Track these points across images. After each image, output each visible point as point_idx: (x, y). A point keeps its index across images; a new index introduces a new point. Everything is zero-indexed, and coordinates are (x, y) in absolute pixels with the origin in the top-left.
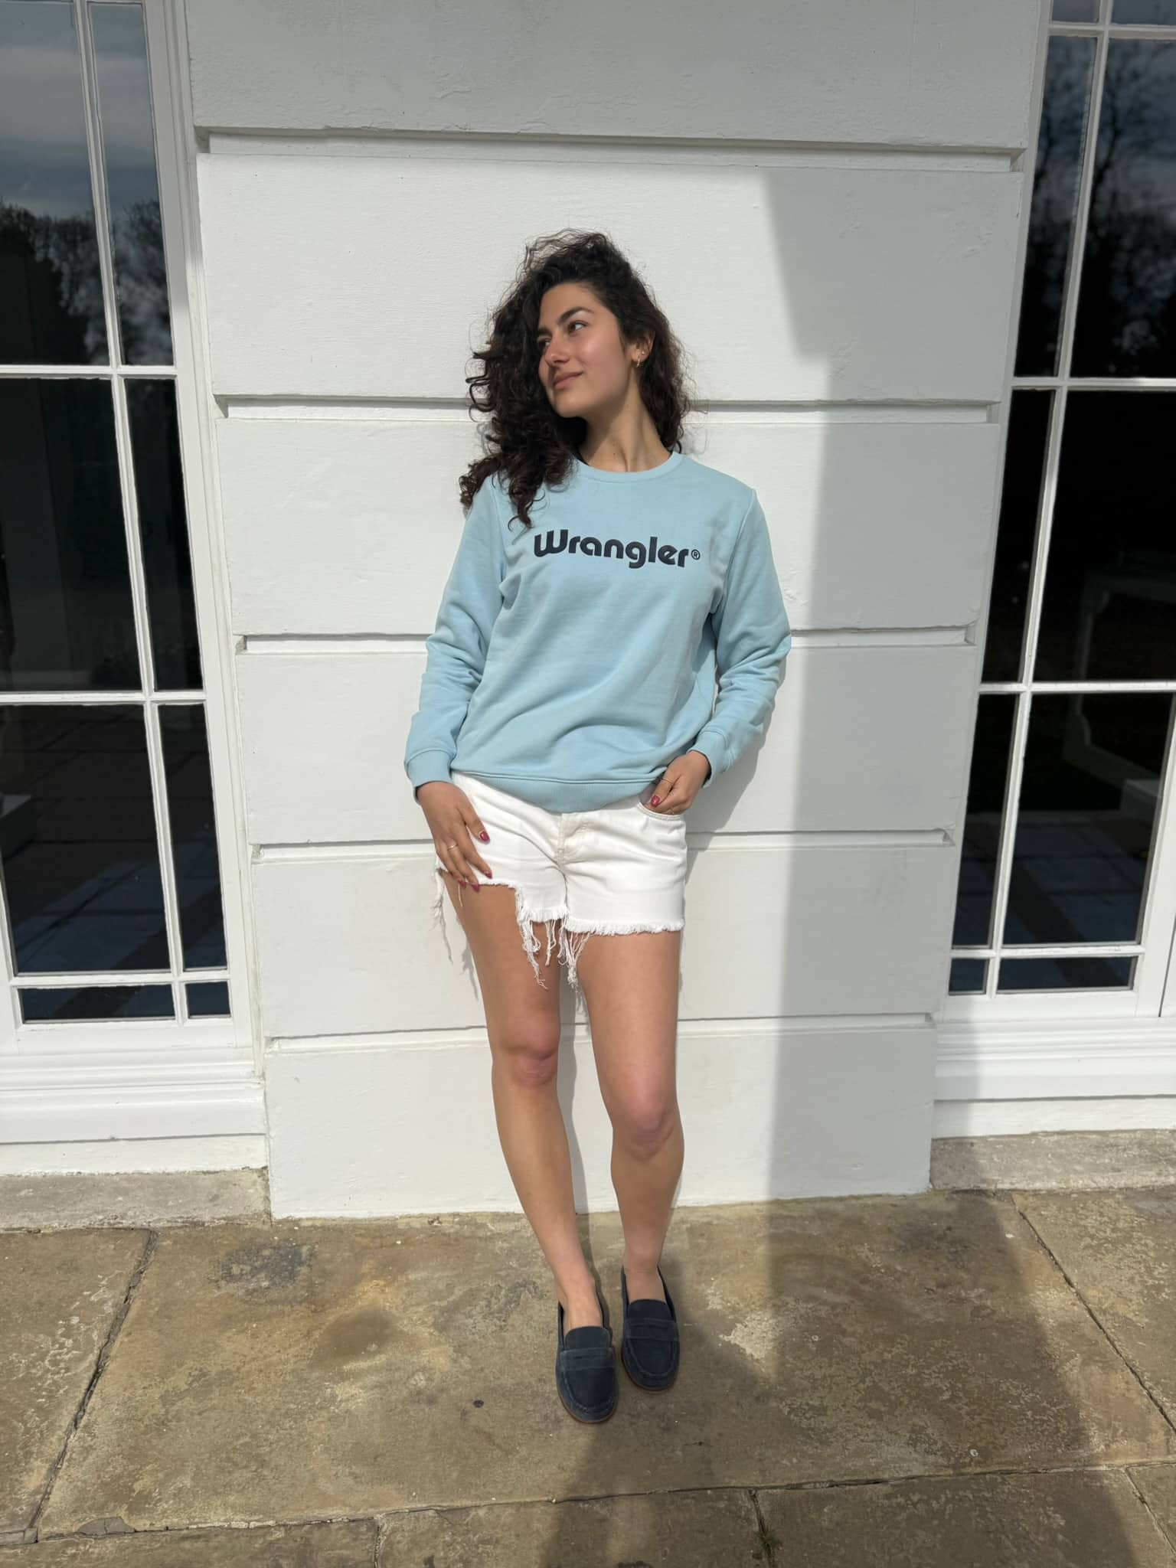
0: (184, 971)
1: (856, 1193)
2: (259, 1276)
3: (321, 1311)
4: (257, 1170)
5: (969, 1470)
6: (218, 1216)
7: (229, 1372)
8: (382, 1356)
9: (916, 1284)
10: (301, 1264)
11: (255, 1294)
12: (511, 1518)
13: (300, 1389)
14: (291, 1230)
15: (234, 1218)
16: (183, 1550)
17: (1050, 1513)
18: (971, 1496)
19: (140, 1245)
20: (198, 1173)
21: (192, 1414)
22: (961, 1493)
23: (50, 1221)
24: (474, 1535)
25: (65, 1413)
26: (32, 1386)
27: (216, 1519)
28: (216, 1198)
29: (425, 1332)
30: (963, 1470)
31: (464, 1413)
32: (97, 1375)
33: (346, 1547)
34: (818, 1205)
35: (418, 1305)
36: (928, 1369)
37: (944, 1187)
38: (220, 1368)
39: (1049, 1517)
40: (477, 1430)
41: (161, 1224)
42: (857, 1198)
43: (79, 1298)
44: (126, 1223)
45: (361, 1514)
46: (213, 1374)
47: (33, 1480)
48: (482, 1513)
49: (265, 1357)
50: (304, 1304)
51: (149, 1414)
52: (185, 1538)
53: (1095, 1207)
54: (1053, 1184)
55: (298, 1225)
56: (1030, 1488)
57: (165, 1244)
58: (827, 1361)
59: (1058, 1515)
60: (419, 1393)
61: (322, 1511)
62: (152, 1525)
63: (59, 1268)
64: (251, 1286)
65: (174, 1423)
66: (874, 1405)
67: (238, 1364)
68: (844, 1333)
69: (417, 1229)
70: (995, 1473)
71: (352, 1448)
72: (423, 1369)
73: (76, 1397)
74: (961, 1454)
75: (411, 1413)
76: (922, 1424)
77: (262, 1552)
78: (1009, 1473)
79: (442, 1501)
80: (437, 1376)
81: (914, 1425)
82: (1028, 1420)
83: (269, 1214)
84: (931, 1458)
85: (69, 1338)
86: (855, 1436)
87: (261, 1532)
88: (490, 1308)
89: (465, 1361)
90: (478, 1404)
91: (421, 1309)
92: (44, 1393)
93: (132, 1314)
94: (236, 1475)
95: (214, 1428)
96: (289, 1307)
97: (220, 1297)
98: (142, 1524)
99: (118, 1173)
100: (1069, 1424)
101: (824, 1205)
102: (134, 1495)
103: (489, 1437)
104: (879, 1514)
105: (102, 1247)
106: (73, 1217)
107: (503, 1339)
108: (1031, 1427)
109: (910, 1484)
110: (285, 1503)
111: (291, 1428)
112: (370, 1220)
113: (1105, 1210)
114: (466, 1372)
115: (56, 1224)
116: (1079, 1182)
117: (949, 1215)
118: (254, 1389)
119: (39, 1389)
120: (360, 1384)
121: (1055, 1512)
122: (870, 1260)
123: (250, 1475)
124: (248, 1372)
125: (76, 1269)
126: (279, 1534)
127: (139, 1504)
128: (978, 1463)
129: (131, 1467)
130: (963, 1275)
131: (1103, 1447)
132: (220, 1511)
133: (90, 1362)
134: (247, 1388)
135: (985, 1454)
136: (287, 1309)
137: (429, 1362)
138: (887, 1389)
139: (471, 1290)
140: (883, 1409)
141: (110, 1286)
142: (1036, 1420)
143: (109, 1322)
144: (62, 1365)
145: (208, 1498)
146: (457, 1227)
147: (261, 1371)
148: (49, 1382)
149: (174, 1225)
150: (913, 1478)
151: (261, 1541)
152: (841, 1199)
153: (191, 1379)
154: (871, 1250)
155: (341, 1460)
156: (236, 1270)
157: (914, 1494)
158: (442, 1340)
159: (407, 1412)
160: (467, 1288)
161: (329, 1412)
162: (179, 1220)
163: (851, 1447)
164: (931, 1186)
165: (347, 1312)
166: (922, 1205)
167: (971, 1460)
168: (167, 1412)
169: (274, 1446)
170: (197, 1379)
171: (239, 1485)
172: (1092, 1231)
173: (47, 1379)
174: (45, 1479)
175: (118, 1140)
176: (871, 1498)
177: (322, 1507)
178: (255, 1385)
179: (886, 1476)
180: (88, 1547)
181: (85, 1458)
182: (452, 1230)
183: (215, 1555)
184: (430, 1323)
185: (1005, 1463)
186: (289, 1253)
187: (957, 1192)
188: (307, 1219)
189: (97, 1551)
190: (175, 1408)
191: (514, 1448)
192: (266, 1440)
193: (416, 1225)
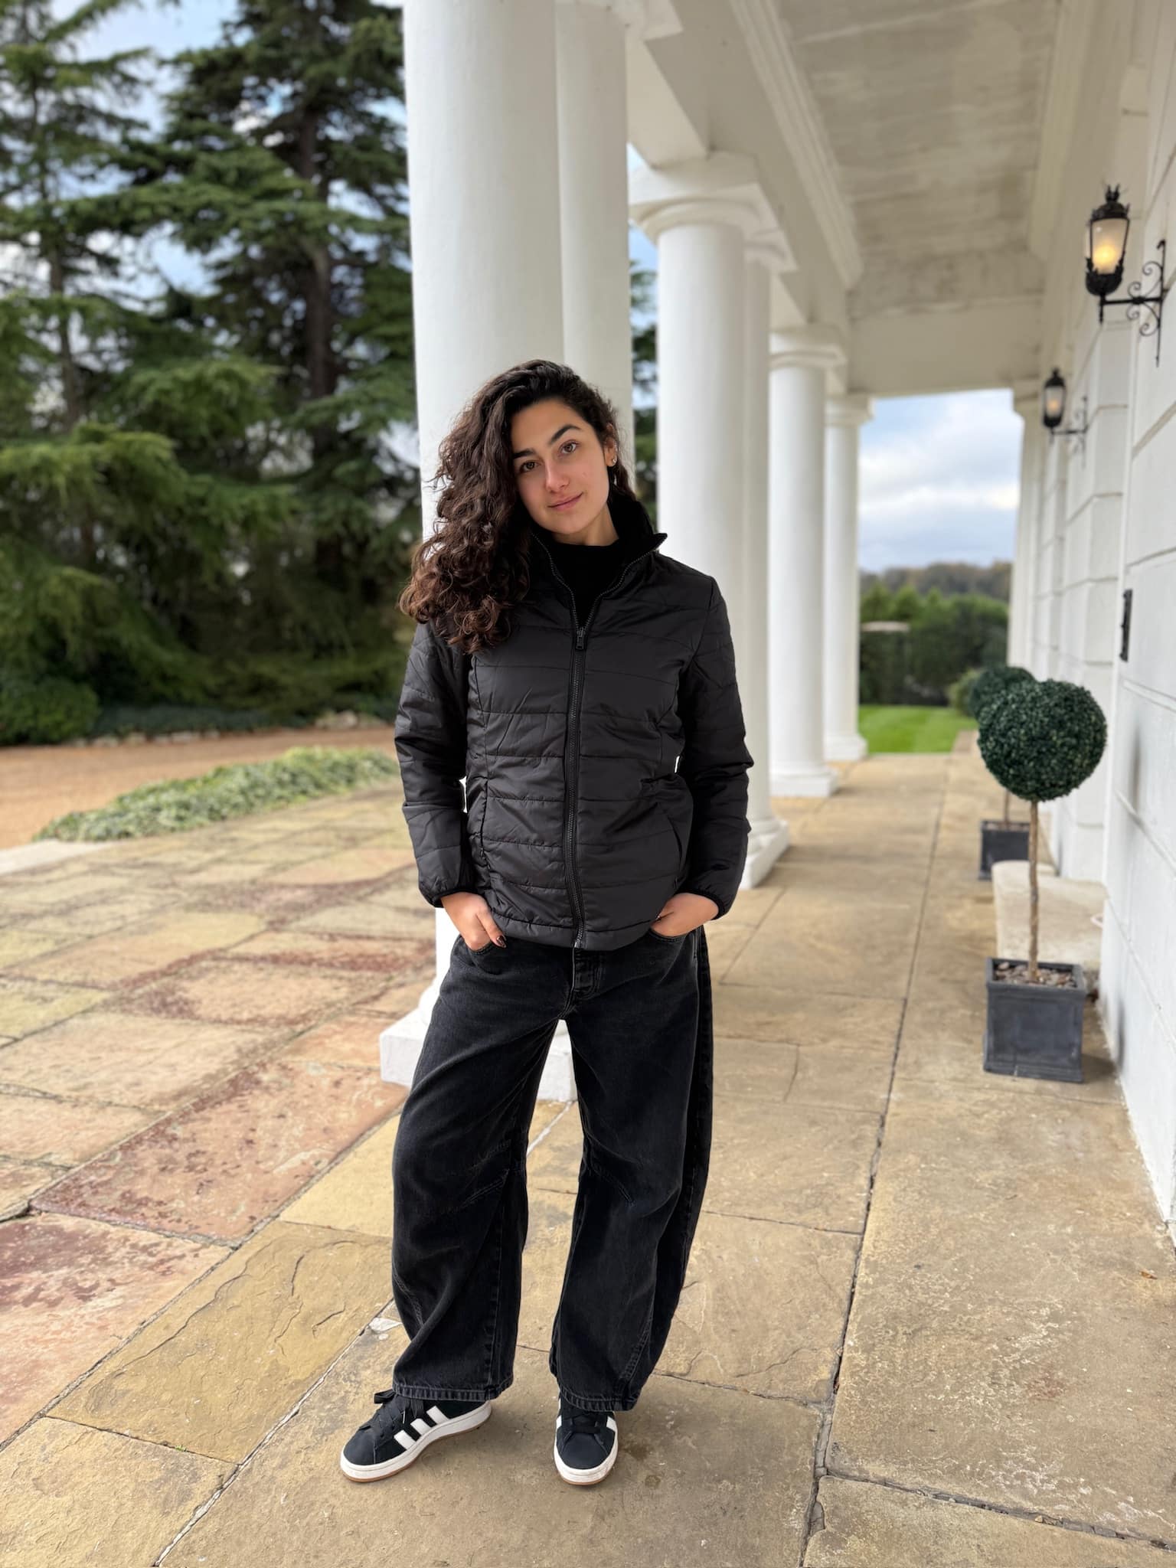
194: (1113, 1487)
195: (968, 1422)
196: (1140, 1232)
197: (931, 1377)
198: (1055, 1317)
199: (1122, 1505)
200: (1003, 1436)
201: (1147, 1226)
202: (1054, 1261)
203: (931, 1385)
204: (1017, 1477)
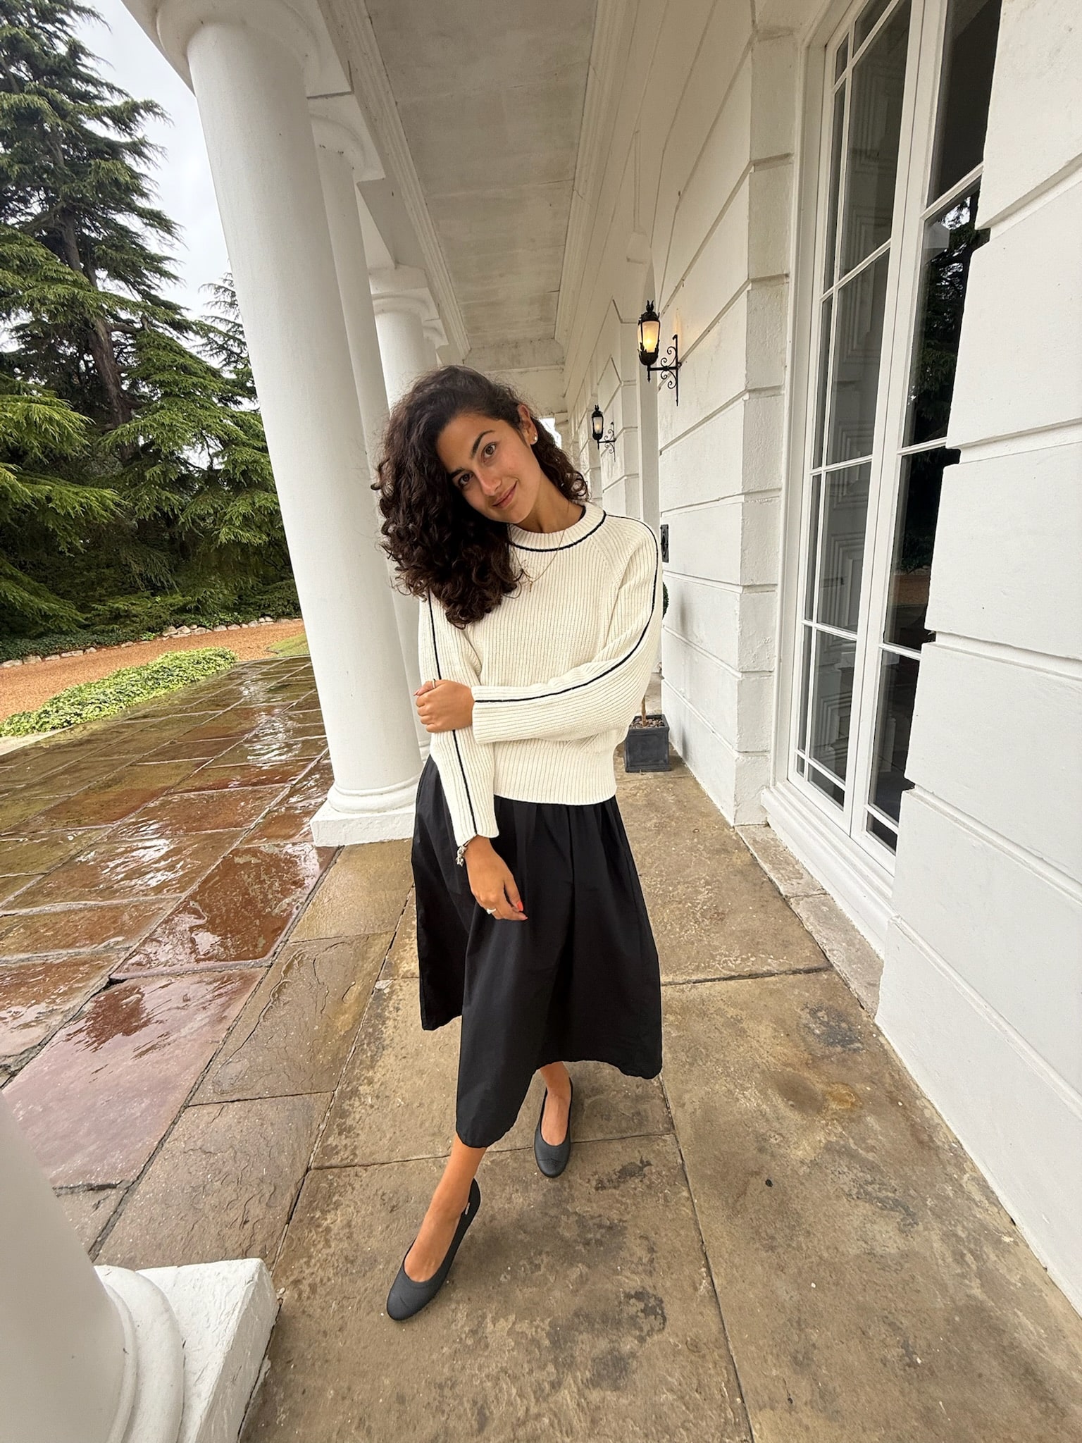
2: (822, 1027)
3: (809, 1067)
6: (858, 991)
8: (788, 1111)
10: (844, 1046)
11: (806, 1028)
12: (685, 1215)
13: (745, 1070)
15: (863, 1001)
19: (818, 965)
21: (715, 1025)
23: (812, 925)
24: (669, 1190)
25: (701, 976)
26: (710, 959)
29: (820, 1137)
31: (758, 1173)
32: (723, 979)
33: (656, 1118)
35: (844, 1127)
38: (747, 1028)
40: (746, 1183)
41: (838, 969)
43: (768, 955)
44: (829, 954)
45: (676, 1122)
46: (742, 1026)
48: (685, 1194)
49: (761, 1046)
50: (810, 1056)
51: (708, 1007)
55: (878, 1036)
57: (825, 976)
60: (765, 1140)
61: (672, 1101)
64: (812, 1025)
65: (707, 1019)
67: (752, 1035)
69: (923, 1114)
71: (713, 1107)
72: (787, 1141)
73: (709, 977)
75: (748, 1138)
79: (689, 1167)
80: (782, 1151)
83: (875, 1016)
85: (741, 961)
88: (866, 1185)
89: (803, 1170)
90: (769, 1183)
91: (840, 1130)
92: (707, 965)
93: (767, 979)
94: (683, 1053)
95: (709, 1037)
97: (796, 1013)
103: (742, 1193)
105: (806, 950)
106: (820, 932)
107: (838, 1198)
110: (671, 1080)
111: (717, 1072)
112: (911, 1079)
114: (796, 1172)
115: (811, 928)
119: (709, 962)
120: (761, 1102)
124: (748, 1041)
125: (786, 947)
133: (731, 974)
134: (738, 1044)
136: (802, 1048)
137: (795, 1144)
139: (879, 1166)
141: (781, 964)
143: (757, 972)
144: (724, 965)
146: (947, 1147)
147: (751, 1047)
149: (841, 974)
153: (735, 1017)
156: (821, 1014)
158: (818, 1151)
159: (748, 1134)
160: (879, 1163)
161: (734, 1089)
162: (844, 975)
165: (815, 1083)
168: (712, 1014)
169: (704, 1066)
170: (736, 1020)
173: (715, 962)
177: (675, 1100)
178: (741, 1047)
182: (940, 1143)
184: (830, 1139)
186: (850, 1037)
188: (885, 1039)
190: (715, 1016)
194: (763, 954)
195: (693, 943)
196: (725, 834)
197: (669, 927)
198: (707, 883)
199: (769, 960)
200: (710, 945)
201: (726, 830)
202: (695, 857)
203: (670, 930)
204: (724, 962)
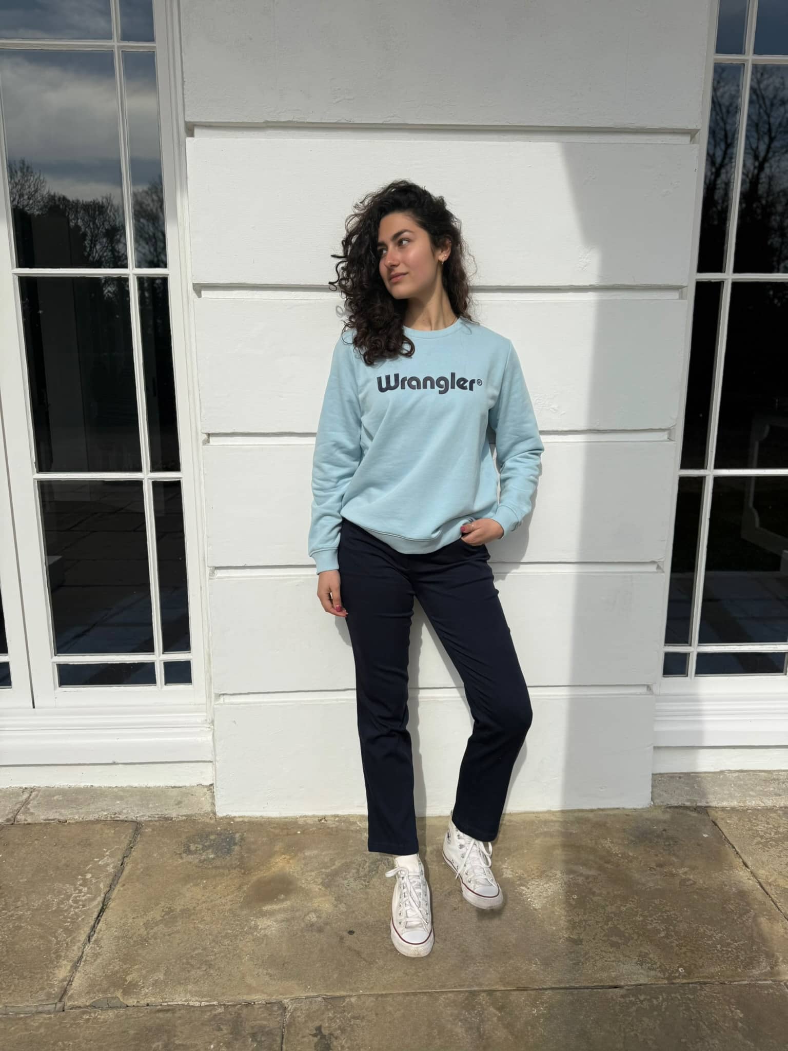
0: (163, 653)
1: (602, 807)
2: (208, 851)
3: (248, 874)
4: (206, 786)
5: (678, 981)
6: (181, 814)
7: (188, 910)
8: (288, 902)
9: (642, 864)
10: (235, 844)
11: (205, 862)
12: (373, 1004)
13: (234, 921)
14: (229, 824)
15: (191, 816)
16: (158, 1018)
17: (733, 1009)
18: (679, 997)
19: (131, 831)
20: (168, 787)
21: (164, 935)
22: (673, 995)
23: (72, 815)
24: (349, 1013)
25: (82, 932)
26: (60, 915)
27: (179, 999)
28: (179, 803)
29: (316, 888)
30: (674, 981)
31: (342, 938)
32: (102, 911)
33: (264, 1019)
34: (576, 814)
35: (312, 871)
36: (650, 917)
37: (662, 804)
38: (182, 907)
39: (732, 1012)
40: (350, 949)
41: (144, 818)
42: (603, 810)
43: (92, 862)
44: (122, 817)
45: (274, 999)
46: (178, 910)
47: (62, 973)
48: (353, 1000)
49: (212, 901)
50: (237, 869)
51: (137, 934)
52: (159, 1011)
53: (763, 819)
54: (735, 803)
55: (233, 821)
56: (719, 993)
57: (146, 830)
58: (582, 910)
59: (738, 1011)
60: (312, 925)
61: (249, 996)
62: (138, 1002)
63: (79, 844)
64: (203, 857)
65: (153, 940)
66: (614, 939)
67: (194, 905)
68: (594, 894)
69: (311, 825)
70: (696, 983)
71: (268, 958)
72: (315, 911)
73: (90, 923)
74: (673, 971)
75: (307, 937)
76: (647, 951)
77: (210, 1020)
78: (705, 983)
79: (327, 992)
80: (324, 915)
81: (641, 952)
82: (718, 951)
83: (215, 814)
84: (652, 973)
85: (85, 887)
86: (601, 958)
87: (209, 1008)
88: (359, 874)
89: (343, 907)
90: (351, 932)
91: (313, 874)
92: (69, 920)
93: (125, 873)
94: (193, 972)
95: (178, 944)
96: (227, 871)
97: (183, 863)
98: (132, 1001)
99: (116, 787)
100: (746, 953)
101: (580, 814)
102: (126, 983)
103: (358, 953)
104: (617, 1008)
105: (106, 831)
106: (88, 813)
107: (367, 893)
108: (720, 955)
109: (638, 989)
110: (224, 990)
111: (229, 945)
112: (280, 818)
113: (770, 820)
114: (343, 913)
115: (77, 817)
116: (752, 803)
117: (665, 822)
118: (205, 920)
119: (65, 917)
120: (273, 919)
121: (736, 1009)
122: (611, 849)
123: (201, 973)
124: (201, 911)
125: (90, 845)
126: (221, 1010)
127: (129, 989)
128: (684, 977)
129: (125, 967)
130: (674, 859)
131: (769, 968)
132: (182, 995)
133: (99, 902)
134: (200, 920)
135: (689, 973)
136: (226, 872)
137: (319, 906)
138: (622, 929)
139: (346, 863)
140: (620, 942)
141: (111, 856)
142: (723, 950)
143: (111, 877)
144: (81, 903)
145: (174, 986)
146: (337, 824)
147: (209, 909)
148: (72, 913)
149: (153, 819)
150: (641, 985)
151: (209, 1014)
152: (592, 811)
153: (164, 913)
154: (612, 842)
155: (261, 965)
156: (192, 847)
157: (641, 995)
158: (328, 893)
159: (304, 936)
160: (344, 861)
161: (253, 936)
162: (156, 816)
163: (599, 964)
164: (652, 803)
165: (265, 875)
166: (646, 815)
167: (680, 975)
168: (148, 934)
169: (218, 955)
170: (167, 913)
171: (195, 979)
172: (762, 834)
173: (71, 911)
174: (69, 972)
175: (118, 764)
176: (612, 998)
177: (248, 994)
178: (205, 918)
179: (622, 984)
180: (96, 1015)
181: (95, 960)
182: (334, 826)
183: (179, 1021)
184: (319, 882)
185: (703, 977)
186: (228, 837)
187: (670, 807)
188: (239, 817)
189: (103, 1017)
190: (153, 931)
191: (374, 961)
192: (213, 951)
193: (310, 821)
